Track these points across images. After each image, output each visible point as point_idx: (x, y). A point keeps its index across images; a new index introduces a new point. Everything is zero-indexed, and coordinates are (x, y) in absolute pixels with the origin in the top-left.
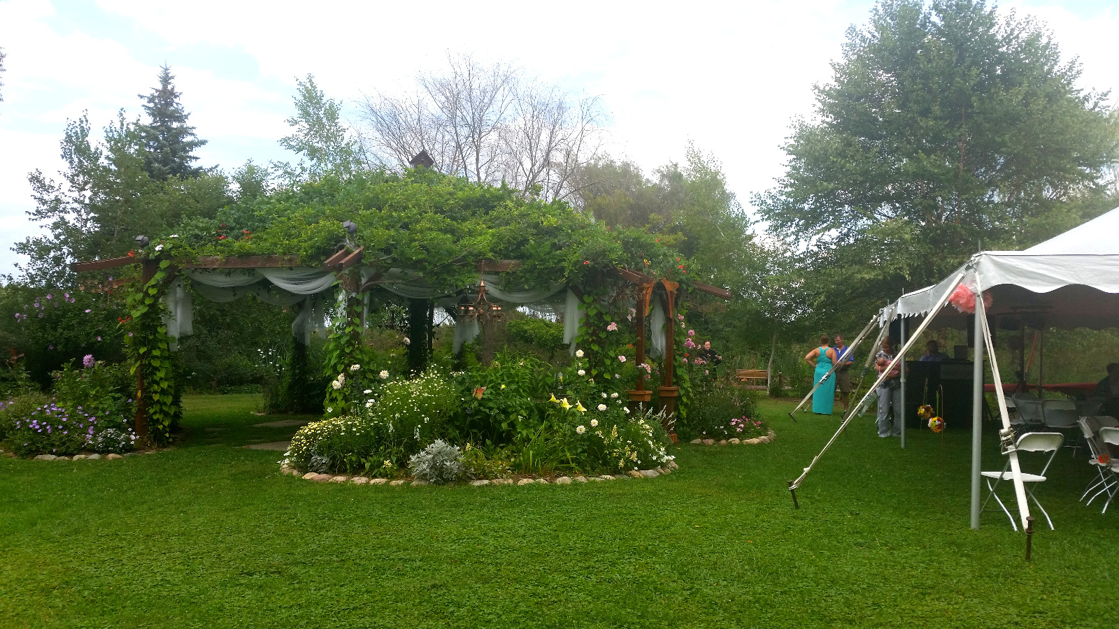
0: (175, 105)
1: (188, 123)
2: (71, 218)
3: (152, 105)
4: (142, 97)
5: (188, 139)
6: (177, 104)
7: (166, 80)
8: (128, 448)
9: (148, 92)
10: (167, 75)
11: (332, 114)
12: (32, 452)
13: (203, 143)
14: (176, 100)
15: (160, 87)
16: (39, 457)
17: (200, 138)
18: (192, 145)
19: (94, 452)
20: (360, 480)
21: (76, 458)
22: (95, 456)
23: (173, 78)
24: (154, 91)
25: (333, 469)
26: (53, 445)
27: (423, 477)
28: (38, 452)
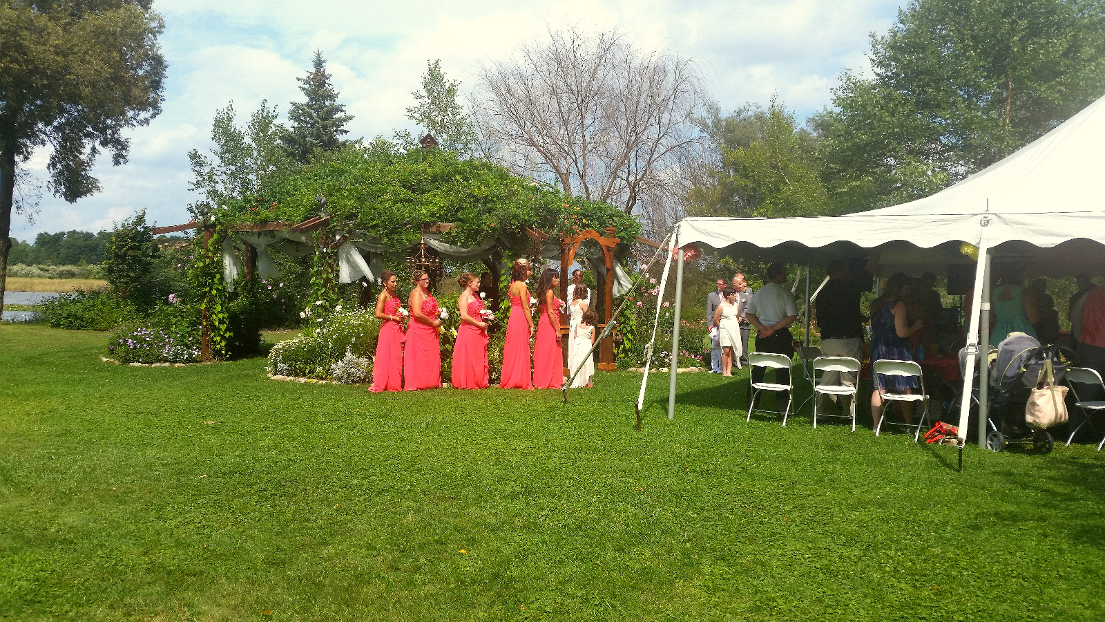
0: (326, 85)
1: (338, 102)
2: (220, 187)
3: (307, 86)
4: (299, 79)
5: (339, 115)
6: (329, 84)
7: (319, 64)
8: (190, 360)
9: (304, 76)
10: (319, 60)
11: (451, 91)
12: (126, 361)
13: (350, 118)
14: (327, 81)
15: (314, 71)
16: (131, 364)
17: (348, 114)
18: (342, 121)
19: (166, 361)
20: (303, 380)
21: (154, 365)
22: (167, 364)
23: (324, 62)
24: (309, 74)
25: (293, 372)
26: (140, 357)
27: (339, 379)
28: (129, 361)
